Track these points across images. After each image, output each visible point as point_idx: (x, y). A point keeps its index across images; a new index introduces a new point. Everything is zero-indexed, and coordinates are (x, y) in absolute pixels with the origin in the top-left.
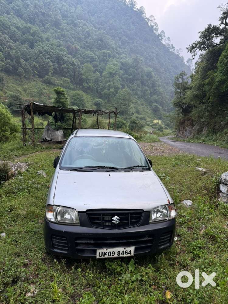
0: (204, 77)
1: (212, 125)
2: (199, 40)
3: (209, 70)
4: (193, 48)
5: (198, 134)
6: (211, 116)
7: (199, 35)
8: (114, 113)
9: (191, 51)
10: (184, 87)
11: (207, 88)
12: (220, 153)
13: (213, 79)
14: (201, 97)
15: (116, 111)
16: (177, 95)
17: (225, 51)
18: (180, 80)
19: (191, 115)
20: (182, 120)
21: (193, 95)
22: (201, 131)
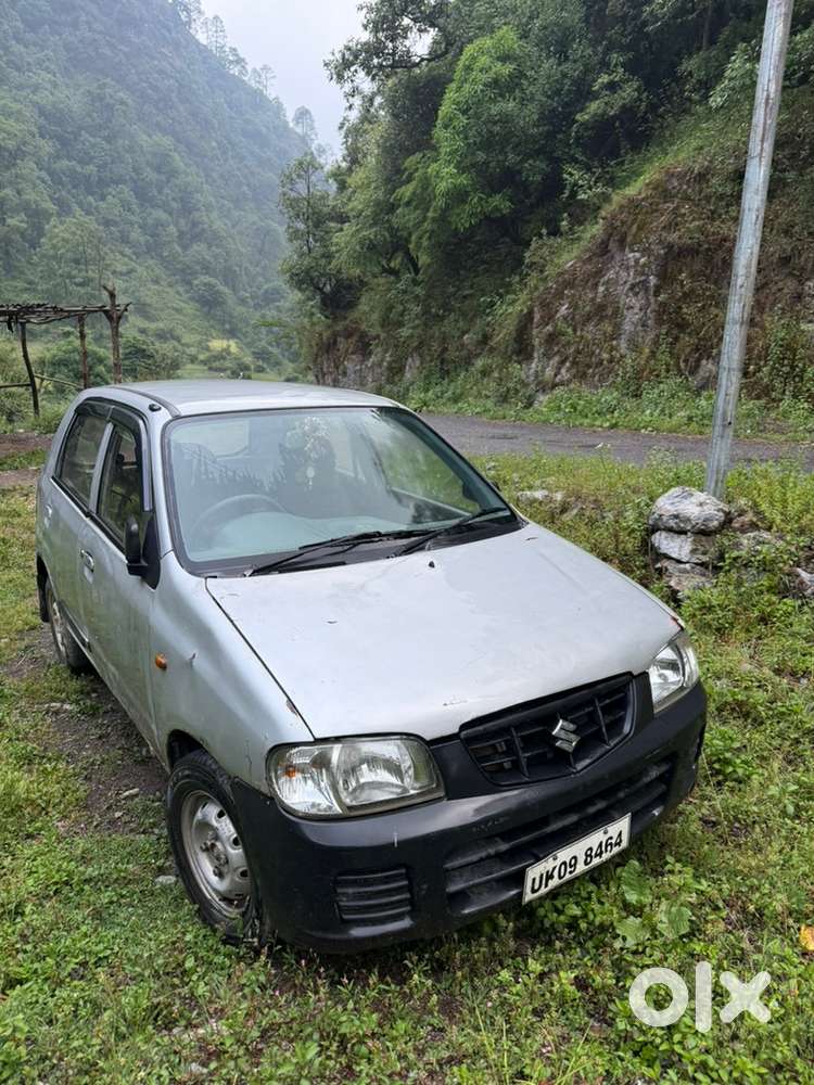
0: (394, 175)
1: (435, 346)
2: (366, 37)
3: (410, 152)
4: (346, 64)
5: (390, 381)
6: (430, 319)
7: (362, 17)
8: (106, 312)
9: (340, 77)
10: (317, 219)
11: (404, 217)
13: (426, 183)
14: (390, 249)
15: (114, 305)
16: (297, 243)
17: (453, 86)
18: (301, 187)
19: (354, 315)
20: (325, 335)
21: (361, 243)
22: (401, 370)
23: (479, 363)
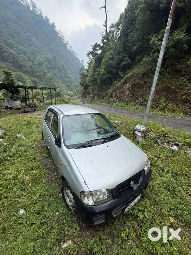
0: (95, 71)
1: (99, 95)
2: (92, 50)
3: (97, 67)
4: (89, 54)
5: (93, 99)
6: (99, 91)
7: (92, 47)
8: (54, 89)
9: (88, 56)
10: (84, 76)
11: (96, 77)
12: (109, 109)
13: (99, 72)
14: (94, 81)
15: (55, 88)
16: (81, 79)
17: (104, 58)
18: (82, 71)
19: (88, 89)
20: (84, 92)
21: (90, 80)
22: (94, 98)
23: (105, 98)
